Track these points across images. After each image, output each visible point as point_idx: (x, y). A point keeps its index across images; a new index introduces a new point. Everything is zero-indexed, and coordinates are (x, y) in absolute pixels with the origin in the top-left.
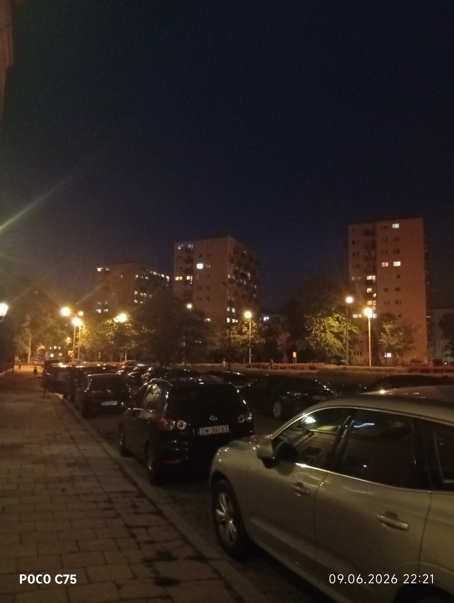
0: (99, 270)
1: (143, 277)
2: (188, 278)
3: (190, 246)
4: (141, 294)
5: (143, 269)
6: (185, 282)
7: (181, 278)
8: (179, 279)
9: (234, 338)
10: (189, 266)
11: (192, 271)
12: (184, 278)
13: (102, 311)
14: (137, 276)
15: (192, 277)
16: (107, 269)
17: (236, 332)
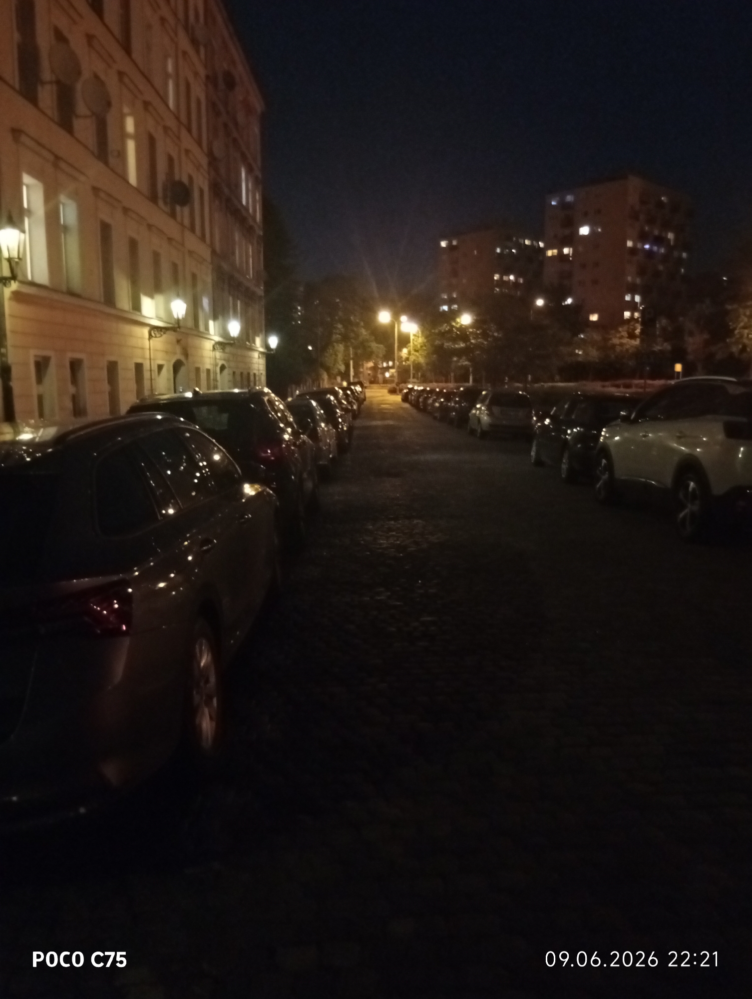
0: (443, 244)
1: (507, 250)
2: (566, 251)
3: (569, 198)
4: (505, 278)
5: (509, 238)
6: (561, 257)
7: (555, 251)
8: (553, 253)
9: (621, 345)
10: (567, 232)
11: (572, 239)
12: (560, 252)
13: (450, 308)
14: (498, 250)
15: (571, 249)
16: (455, 243)
17: (625, 334)
